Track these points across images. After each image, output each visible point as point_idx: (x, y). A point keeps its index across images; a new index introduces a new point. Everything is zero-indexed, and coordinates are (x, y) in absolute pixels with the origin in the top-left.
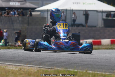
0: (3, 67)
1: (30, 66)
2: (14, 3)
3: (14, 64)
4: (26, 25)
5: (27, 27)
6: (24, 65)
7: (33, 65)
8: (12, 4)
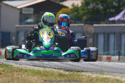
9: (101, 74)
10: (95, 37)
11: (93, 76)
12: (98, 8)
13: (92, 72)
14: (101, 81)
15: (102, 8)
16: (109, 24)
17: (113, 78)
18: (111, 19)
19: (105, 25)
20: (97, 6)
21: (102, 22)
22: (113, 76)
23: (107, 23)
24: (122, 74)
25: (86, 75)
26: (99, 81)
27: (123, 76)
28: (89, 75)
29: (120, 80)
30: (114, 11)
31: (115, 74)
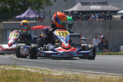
0: (83, 76)
1: (112, 74)
2: (95, 6)
3: (95, 72)
4: (108, 30)
5: (109, 31)
6: (105, 73)
7: (115, 73)
8: (93, 8)
9: (14, 67)
10: (4, 33)
11: (7, 69)
12: (6, 7)
13: (6, 65)
14: (14, 72)
15: (9, 7)
16: (16, 21)
17: (24, 70)
18: (18, 17)
19: (12, 22)
20: (5, 6)
21: (10, 20)
22: (24, 68)
23: (14, 21)
24: (31, 66)
25: (1, 68)
26: (12, 73)
27: (32, 68)
28: (3, 68)
29: (30, 71)
30: (20, 9)
31: (26, 66)
